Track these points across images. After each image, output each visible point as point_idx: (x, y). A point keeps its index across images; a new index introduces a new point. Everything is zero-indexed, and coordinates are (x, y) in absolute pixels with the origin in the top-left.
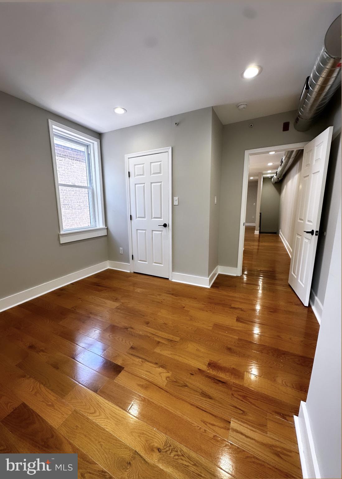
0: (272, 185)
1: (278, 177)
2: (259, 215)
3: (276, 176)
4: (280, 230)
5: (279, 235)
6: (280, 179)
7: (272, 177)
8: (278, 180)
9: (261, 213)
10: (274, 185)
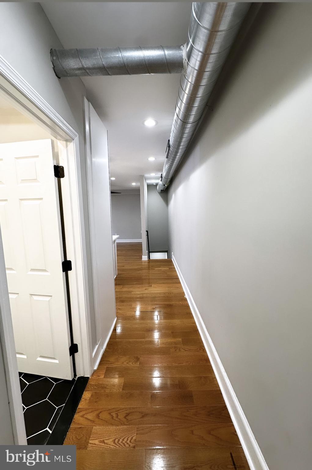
0: (158, 194)
1: (164, 183)
2: (146, 233)
3: (161, 181)
4: (172, 253)
5: (172, 259)
6: (166, 185)
7: (157, 185)
8: (165, 187)
9: (147, 231)
10: (160, 195)
